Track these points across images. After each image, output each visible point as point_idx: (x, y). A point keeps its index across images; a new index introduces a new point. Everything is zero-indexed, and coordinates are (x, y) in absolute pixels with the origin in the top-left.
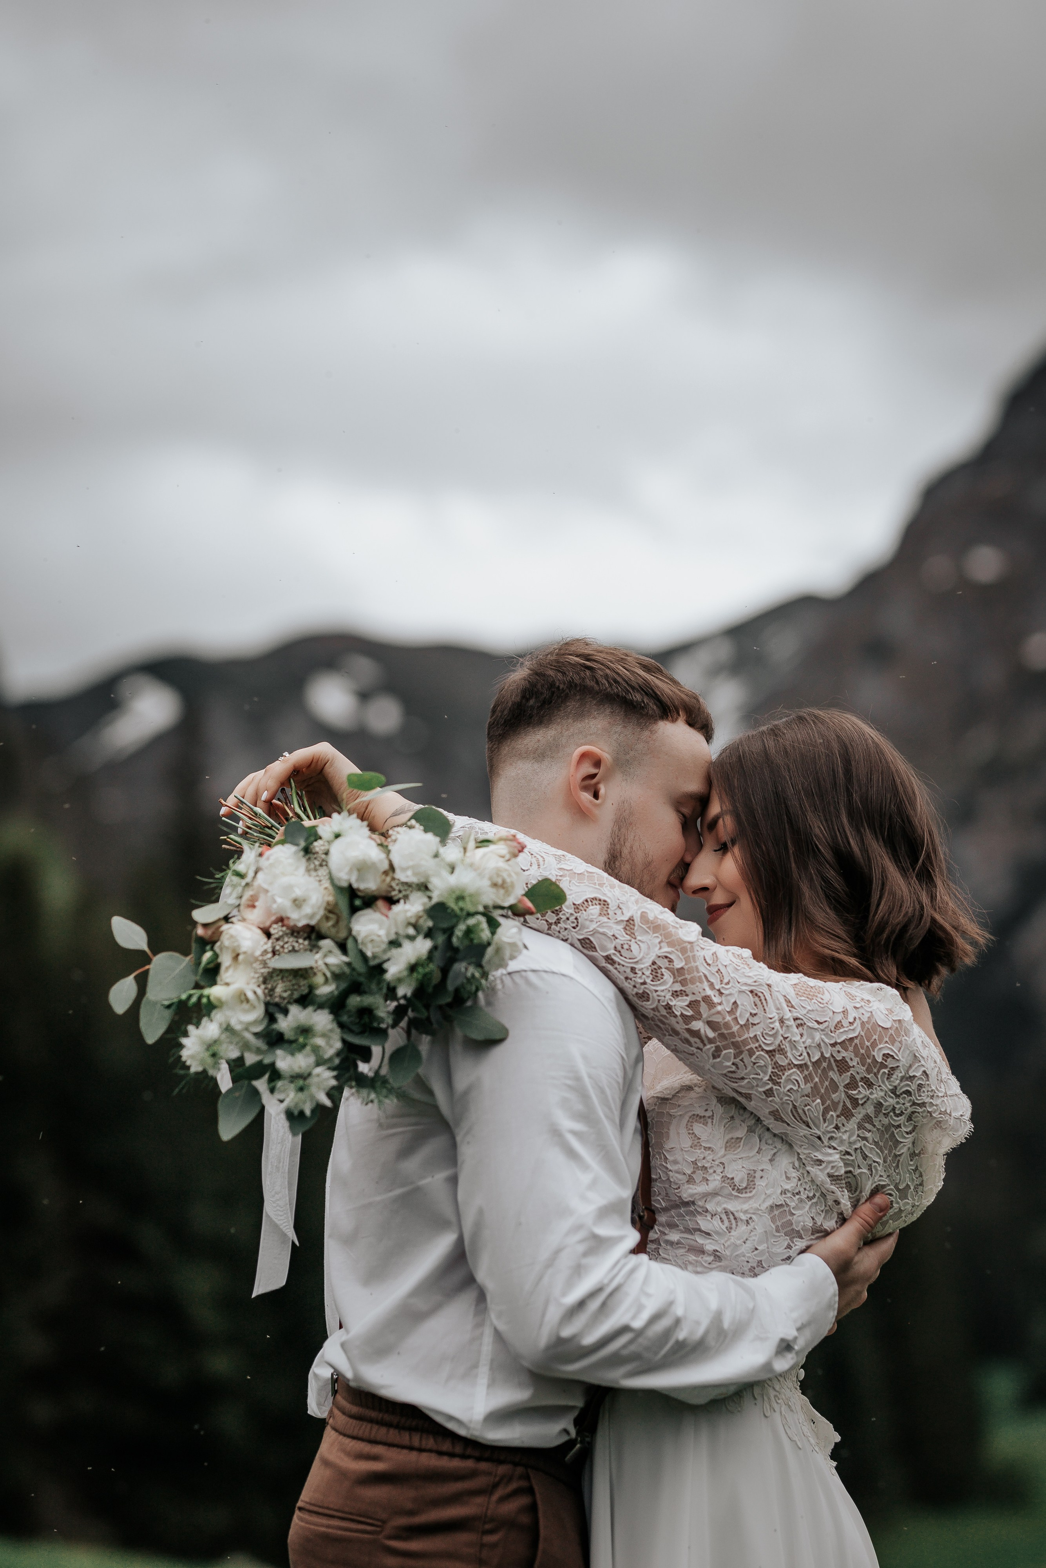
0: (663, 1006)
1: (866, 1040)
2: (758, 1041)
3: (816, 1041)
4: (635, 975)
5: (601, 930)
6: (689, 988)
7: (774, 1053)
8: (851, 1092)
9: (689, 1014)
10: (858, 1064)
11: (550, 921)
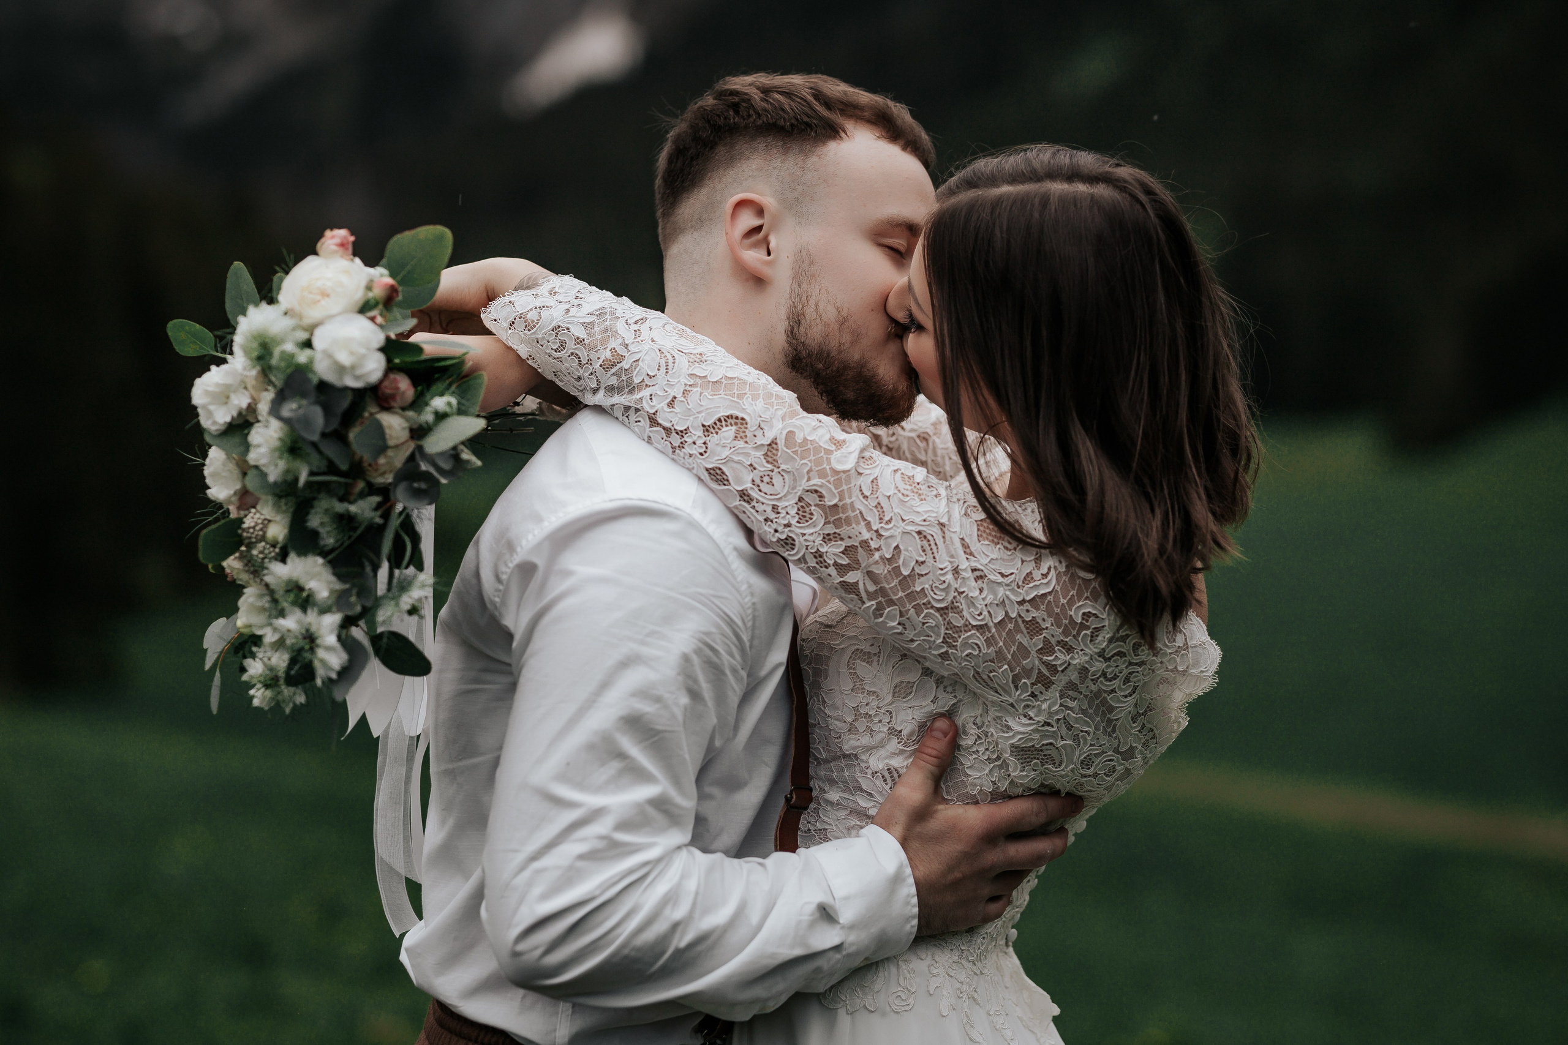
0: (812, 553)
1: (1061, 596)
2: (926, 596)
3: (999, 597)
4: (777, 516)
5: (736, 458)
6: (844, 531)
7: (946, 611)
8: (1045, 658)
9: (844, 563)
10: (1052, 625)
11: (674, 445)
